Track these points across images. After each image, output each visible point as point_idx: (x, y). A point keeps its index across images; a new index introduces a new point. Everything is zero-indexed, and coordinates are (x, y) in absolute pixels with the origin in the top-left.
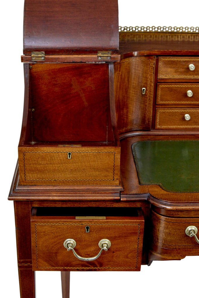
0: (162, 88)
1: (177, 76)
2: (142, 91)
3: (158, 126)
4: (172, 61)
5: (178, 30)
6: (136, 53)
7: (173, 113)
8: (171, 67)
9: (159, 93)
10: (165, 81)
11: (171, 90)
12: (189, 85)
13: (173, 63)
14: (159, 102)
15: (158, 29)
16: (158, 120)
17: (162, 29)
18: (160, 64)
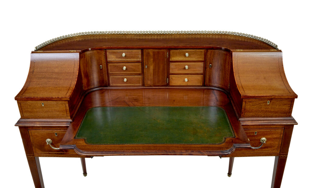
0: (110, 66)
1: (118, 60)
2: (100, 67)
3: (111, 85)
4: (114, 52)
5: (128, 33)
6: (90, 49)
7: (118, 78)
8: (113, 55)
9: (109, 68)
10: (111, 62)
11: (115, 66)
12: (124, 64)
13: (114, 53)
14: (110, 72)
15: (117, 32)
16: (111, 82)
17: (119, 33)
18: (107, 53)
